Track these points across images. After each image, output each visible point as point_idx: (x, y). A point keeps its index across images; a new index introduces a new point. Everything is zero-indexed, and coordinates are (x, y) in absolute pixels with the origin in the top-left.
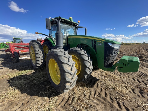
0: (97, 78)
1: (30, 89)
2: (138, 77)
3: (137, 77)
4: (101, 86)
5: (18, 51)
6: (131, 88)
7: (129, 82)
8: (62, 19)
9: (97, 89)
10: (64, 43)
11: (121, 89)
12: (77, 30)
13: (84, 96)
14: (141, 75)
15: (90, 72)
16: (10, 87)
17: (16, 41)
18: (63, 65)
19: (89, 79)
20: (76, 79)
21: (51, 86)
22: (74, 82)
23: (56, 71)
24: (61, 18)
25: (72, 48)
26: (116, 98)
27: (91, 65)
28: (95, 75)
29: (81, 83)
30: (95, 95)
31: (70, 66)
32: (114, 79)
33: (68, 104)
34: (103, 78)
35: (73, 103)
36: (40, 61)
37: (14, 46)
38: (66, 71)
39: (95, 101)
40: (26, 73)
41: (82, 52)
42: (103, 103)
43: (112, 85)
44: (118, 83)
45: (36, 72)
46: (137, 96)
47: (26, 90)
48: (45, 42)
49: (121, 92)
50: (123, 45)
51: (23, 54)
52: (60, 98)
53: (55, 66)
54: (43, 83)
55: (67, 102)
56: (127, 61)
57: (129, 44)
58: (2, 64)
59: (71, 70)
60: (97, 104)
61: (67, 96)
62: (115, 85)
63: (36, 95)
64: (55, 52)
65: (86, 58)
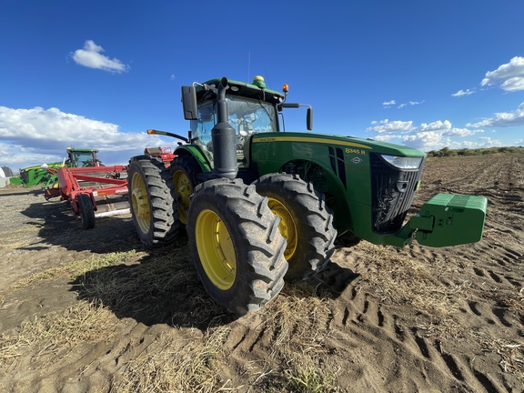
0: (354, 270)
1: (141, 307)
2: (495, 265)
3: (490, 265)
4: (367, 295)
5: (90, 191)
6: (467, 300)
7: (460, 280)
8: (231, 85)
9: (352, 302)
10: (239, 161)
11: (431, 302)
12: (280, 116)
13: (309, 323)
14: (505, 259)
15: (326, 249)
16: (82, 303)
17: (77, 159)
18: (244, 225)
19: (326, 275)
20: (285, 268)
21: (206, 297)
22: (279, 277)
23: (218, 250)
24: (229, 81)
25: (267, 176)
26: (414, 330)
27: (331, 227)
28: (347, 261)
29: (301, 285)
30: (344, 322)
31: (265, 228)
32: (409, 273)
33: (262, 345)
34: (374, 270)
35: (278, 343)
36: (165, 221)
37: (74, 176)
38: (252, 243)
39: (346, 336)
40: (123, 260)
41: (301, 186)
42: (371, 342)
43: (403, 289)
44: (423, 285)
45: (151, 256)
46: (486, 323)
47: (131, 309)
48: (177, 161)
49: (433, 310)
50: (448, 158)
51: (103, 202)
52: (236, 329)
53: (216, 233)
54: (181, 287)
55: (258, 340)
56: (446, 209)
57: (471, 154)
58: (41, 234)
59: (268, 241)
60: (353, 346)
61: (257, 325)
62: (412, 290)
63: (163, 323)
64: (219, 190)
65: (313, 204)
